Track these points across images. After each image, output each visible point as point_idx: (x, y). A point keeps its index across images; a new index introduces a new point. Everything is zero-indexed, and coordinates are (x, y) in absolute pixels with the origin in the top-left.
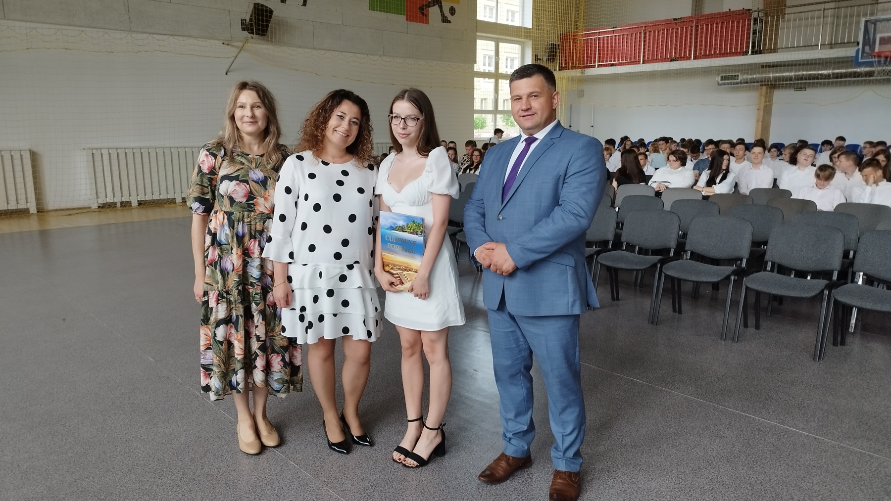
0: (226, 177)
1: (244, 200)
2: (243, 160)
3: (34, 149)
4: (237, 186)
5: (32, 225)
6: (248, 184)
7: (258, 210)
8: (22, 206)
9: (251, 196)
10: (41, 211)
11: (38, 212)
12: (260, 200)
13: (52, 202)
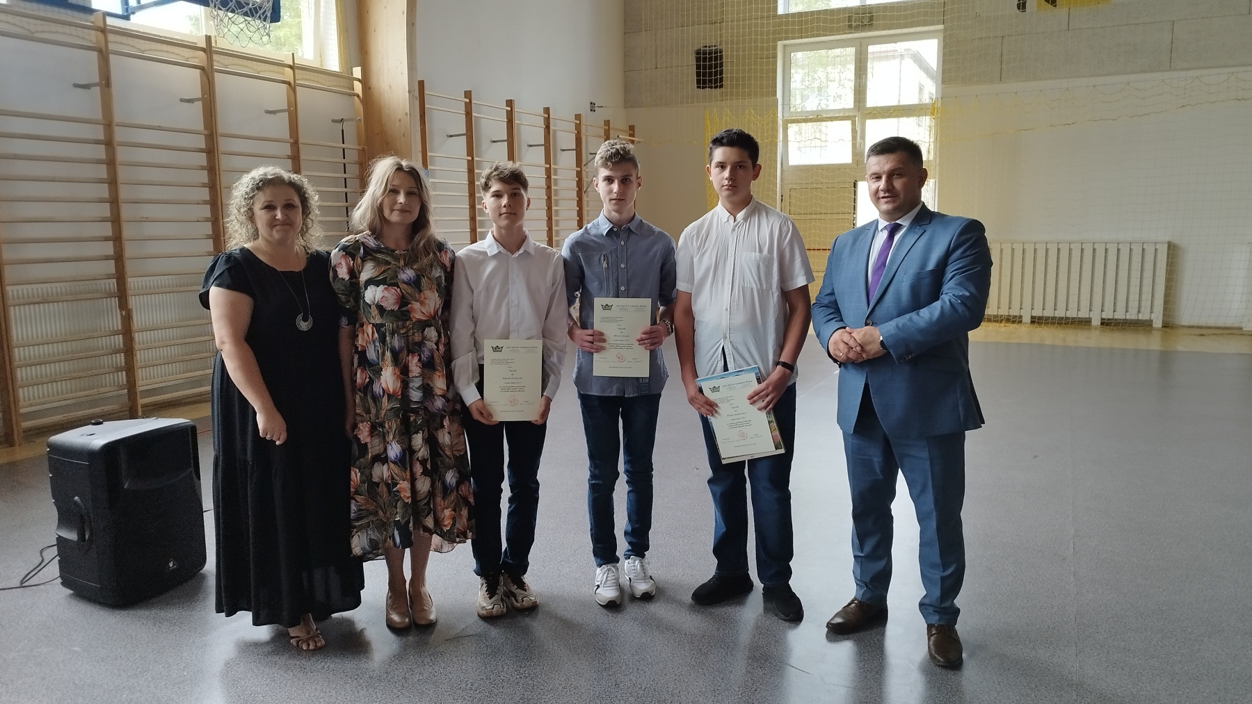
0: (370, 282)
1: (396, 308)
2: (388, 259)
3: (1176, 241)
4: (385, 292)
5: (1154, 343)
6: (398, 287)
7: (414, 317)
8: (1144, 316)
9: (403, 301)
10: (1166, 325)
11: (1163, 327)
12: (416, 305)
13: (1187, 314)
